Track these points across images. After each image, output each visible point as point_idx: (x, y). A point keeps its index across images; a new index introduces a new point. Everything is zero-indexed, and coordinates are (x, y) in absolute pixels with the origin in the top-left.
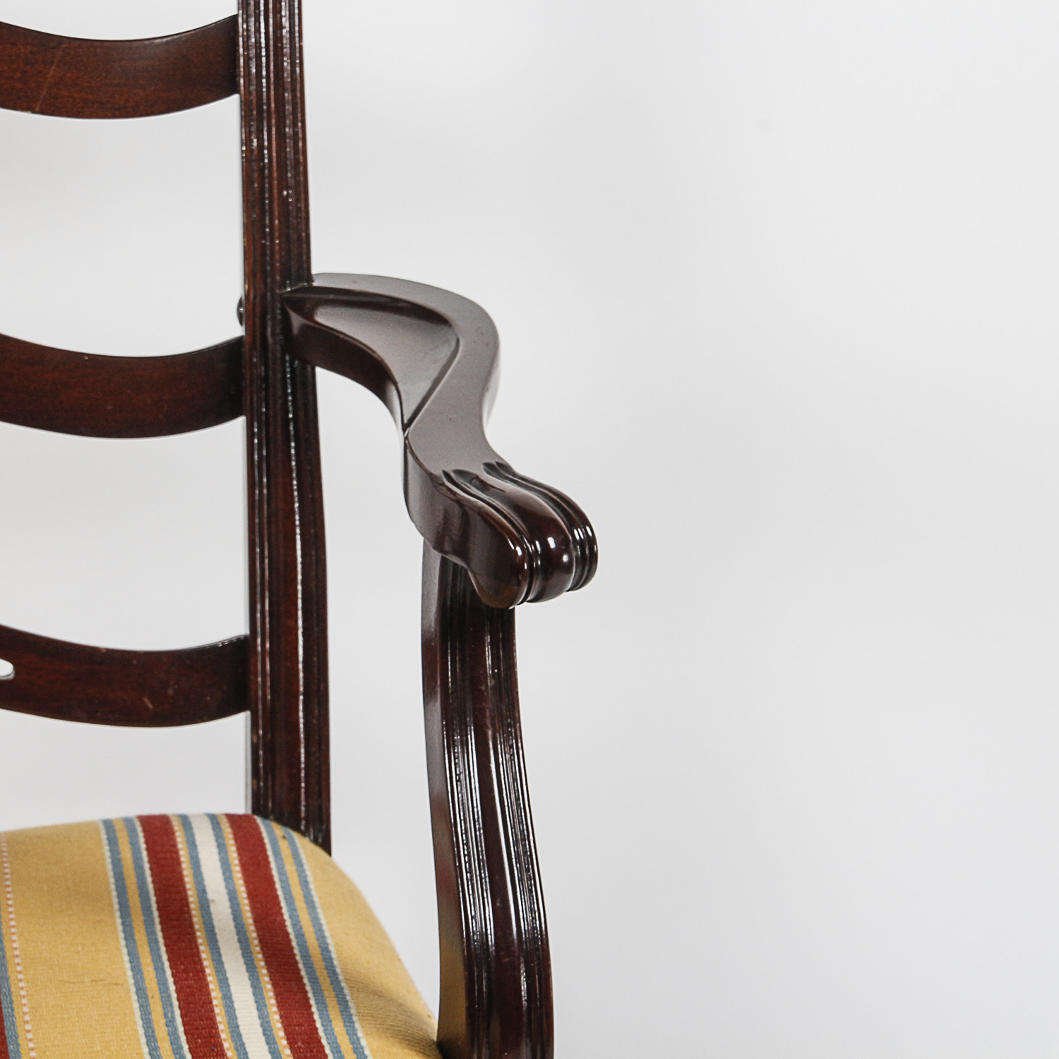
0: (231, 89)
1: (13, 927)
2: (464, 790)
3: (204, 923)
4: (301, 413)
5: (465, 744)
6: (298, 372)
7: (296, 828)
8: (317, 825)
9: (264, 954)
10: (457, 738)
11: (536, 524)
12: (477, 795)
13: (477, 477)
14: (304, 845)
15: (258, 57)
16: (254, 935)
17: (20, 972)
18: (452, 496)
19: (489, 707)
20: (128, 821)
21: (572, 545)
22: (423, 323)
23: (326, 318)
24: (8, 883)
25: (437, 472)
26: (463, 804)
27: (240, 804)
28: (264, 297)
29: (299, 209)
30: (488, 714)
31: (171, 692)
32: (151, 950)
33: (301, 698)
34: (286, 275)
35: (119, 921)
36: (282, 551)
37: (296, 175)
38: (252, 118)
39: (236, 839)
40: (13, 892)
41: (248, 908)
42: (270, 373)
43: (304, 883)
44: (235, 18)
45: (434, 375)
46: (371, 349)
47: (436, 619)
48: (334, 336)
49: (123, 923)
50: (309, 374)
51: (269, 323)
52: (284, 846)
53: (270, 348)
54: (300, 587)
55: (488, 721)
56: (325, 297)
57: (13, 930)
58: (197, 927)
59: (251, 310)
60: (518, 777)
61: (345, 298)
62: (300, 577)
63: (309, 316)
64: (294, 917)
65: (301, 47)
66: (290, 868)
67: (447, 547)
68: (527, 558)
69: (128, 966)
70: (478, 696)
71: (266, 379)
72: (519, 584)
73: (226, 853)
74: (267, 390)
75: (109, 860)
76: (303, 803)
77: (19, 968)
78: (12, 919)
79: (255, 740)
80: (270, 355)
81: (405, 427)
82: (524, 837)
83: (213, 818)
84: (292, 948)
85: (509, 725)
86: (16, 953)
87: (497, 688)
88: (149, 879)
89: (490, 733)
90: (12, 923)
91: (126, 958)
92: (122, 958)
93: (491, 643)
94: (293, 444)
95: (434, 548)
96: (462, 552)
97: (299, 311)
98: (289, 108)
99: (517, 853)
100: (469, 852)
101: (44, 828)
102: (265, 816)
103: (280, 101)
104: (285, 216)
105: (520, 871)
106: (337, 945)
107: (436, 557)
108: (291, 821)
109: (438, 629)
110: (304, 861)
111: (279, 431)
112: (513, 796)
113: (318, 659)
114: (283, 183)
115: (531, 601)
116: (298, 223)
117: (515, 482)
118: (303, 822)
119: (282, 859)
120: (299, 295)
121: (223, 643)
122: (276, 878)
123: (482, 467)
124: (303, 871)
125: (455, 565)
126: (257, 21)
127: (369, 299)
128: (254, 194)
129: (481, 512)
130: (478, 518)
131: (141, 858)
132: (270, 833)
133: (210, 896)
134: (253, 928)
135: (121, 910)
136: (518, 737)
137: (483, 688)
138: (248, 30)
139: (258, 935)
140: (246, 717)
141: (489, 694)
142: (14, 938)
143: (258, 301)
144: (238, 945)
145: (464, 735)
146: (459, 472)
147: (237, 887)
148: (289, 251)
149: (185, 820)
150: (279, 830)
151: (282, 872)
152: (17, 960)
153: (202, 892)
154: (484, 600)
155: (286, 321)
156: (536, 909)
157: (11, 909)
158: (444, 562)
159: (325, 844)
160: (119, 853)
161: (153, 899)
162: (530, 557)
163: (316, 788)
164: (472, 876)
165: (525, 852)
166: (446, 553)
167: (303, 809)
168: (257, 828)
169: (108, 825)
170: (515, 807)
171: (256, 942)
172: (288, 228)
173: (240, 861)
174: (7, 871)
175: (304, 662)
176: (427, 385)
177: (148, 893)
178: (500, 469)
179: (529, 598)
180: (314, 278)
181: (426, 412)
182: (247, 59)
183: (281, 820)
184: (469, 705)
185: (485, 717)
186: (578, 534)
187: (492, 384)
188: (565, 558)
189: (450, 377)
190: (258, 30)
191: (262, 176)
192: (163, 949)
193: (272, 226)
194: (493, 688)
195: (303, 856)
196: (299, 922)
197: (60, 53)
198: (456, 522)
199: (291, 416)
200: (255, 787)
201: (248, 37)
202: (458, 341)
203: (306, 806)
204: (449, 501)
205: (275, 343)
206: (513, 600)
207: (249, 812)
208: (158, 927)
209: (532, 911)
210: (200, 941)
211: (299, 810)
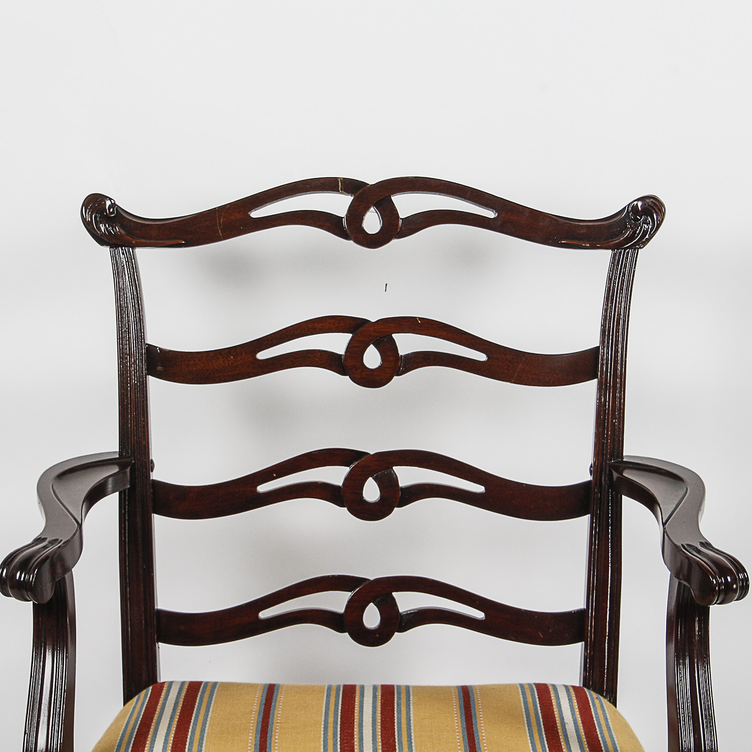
0: (594, 376)
1: (482, 726)
2: (683, 685)
3: (563, 733)
4: (615, 515)
5: (684, 664)
6: (614, 496)
7: (602, 695)
8: (611, 695)
9: (589, 749)
10: (681, 661)
11: (722, 570)
12: (688, 687)
13: (697, 548)
14: (605, 702)
15: (607, 364)
16: (585, 740)
17: (485, 746)
18: (684, 555)
19: (696, 649)
20: (530, 685)
21: (738, 582)
22: (671, 480)
23: (628, 474)
24: (480, 707)
25: (679, 544)
26: (682, 691)
27: (577, 682)
28: (602, 464)
29: (619, 428)
30: (695, 651)
31: (550, 631)
32: (541, 743)
33: (607, 638)
34: (612, 456)
35: (527, 728)
36: (602, 574)
37: (619, 414)
38: (602, 389)
39: (576, 697)
40: (482, 711)
41: (582, 728)
42: (602, 497)
43: (606, 719)
44: (598, 347)
45: (676, 502)
46: (648, 489)
47: (674, 608)
48: (631, 482)
49: (529, 729)
50: (619, 498)
51: (603, 475)
52: (597, 701)
53: (603, 486)
54: (609, 590)
55: (695, 656)
56: (629, 465)
57: (483, 728)
58: (560, 734)
59: (596, 469)
60: (708, 681)
61: (637, 467)
62: (609, 585)
63: (621, 474)
64: (602, 733)
65: (626, 361)
66: (600, 712)
67: (681, 577)
68: (718, 585)
69: (531, 748)
70: (691, 643)
71: (600, 498)
72: (714, 596)
73: (572, 703)
74: (600, 504)
75: (522, 701)
76: (605, 684)
77: (485, 745)
78: (482, 723)
79: (586, 655)
80: (603, 489)
81: (664, 524)
82: (709, 708)
83: (566, 687)
84: (601, 747)
85: (704, 658)
86: (484, 738)
87: (700, 641)
88: (540, 711)
89: (696, 660)
90: (482, 725)
91: (530, 745)
92: (528, 745)
93: (698, 621)
94: (610, 528)
95: (675, 577)
96: (688, 579)
97: (617, 471)
98: (618, 385)
99: (706, 715)
100: (684, 712)
101: (495, 685)
102: (589, 688)
103: (615, 382)
104: (613, 430)
105: (706, 722)
106: (620, 748)
107: (676, 581)
108: (600, 692)
109: (675, 612)
110: (606, 709)
111: (605, 522)
112: (705, 689)
113: (615, 622)
114: (614, 417)
115: (718, 604)
116: (618, 434)
117: (713, 551)
118: (605, 692)
119: (596, 708)
120: (618, 464)
121: (574, 611)
122: (594, 716)
123: (699, 543)
124: (606, 714)
125: (685, 585)
126: (608, 348)
127: (649, 468)
128: (601, 420)
129: (698, 563)
130: (697, 566)
131: (536, 702)
132: (591, 695)
133: (566, 721)
134: (584, 737)
135: (528, 724)
136: (708, 663)
137: (694, 640)
138: (603, 353)
139: (587, 740)
140: (583, 644)
141: (696, 643)
142: (483, 731)
143: (599, 466)
144: (578, 744)
145: (684, 660)
146: (687, 545)
147: (577, 718)
148: (614, 445)
149: (554, 686)
150: (595, 695)
151: (596, 713)
152: (484, 741)
153: (562, 719)
154: (697, 602)
155: (611, 475)
156: (714, 741)
157: (481, 719)
158: (680, 584)
159: (614, 702)
160: (526, 699)
161: (541, 720)
162: (719, 584)
163: (611, 677)
164: (685, 723)
165: (709, 715)
166: (681, 580)
167: (605, 687)
168: (586, 693)
169: (522, 686)
170: (705, 694)
171: (586, 743)
172: (615, 435)
173: (578, 707)
174: (479, 702)
175: (609, 622)
176: (674, 506)
177: (539, 717)
178: (707, 545)
179: (718, 602)
180: (624, 457)
181: (673, 518)
182: (602, 364)
183: (595, 691)
184: (687, 648)
185: (694, 653)
186: (741, 576)
187: (702, 508)
188: (735, 586)
189: (684, 503)
190: (608, 353)
191: (605, 413)
192: (546, 742)
193: (607, 434)
194: (698, 641)
195: (605, 707)
196: (604, 736)
197: (524, 359)
198: (686, 567)
199: (610, 515)
200: (585, 675)
201: (603, 355)
202: (687, 489)
203: (606, 685)
204: (682, 557)
205: (605, 484)
206: (711, 603)
207: (582, 686)
208: (544, 733)
209: (711, 741)
210: (561, 740)
211: (604, 687)
